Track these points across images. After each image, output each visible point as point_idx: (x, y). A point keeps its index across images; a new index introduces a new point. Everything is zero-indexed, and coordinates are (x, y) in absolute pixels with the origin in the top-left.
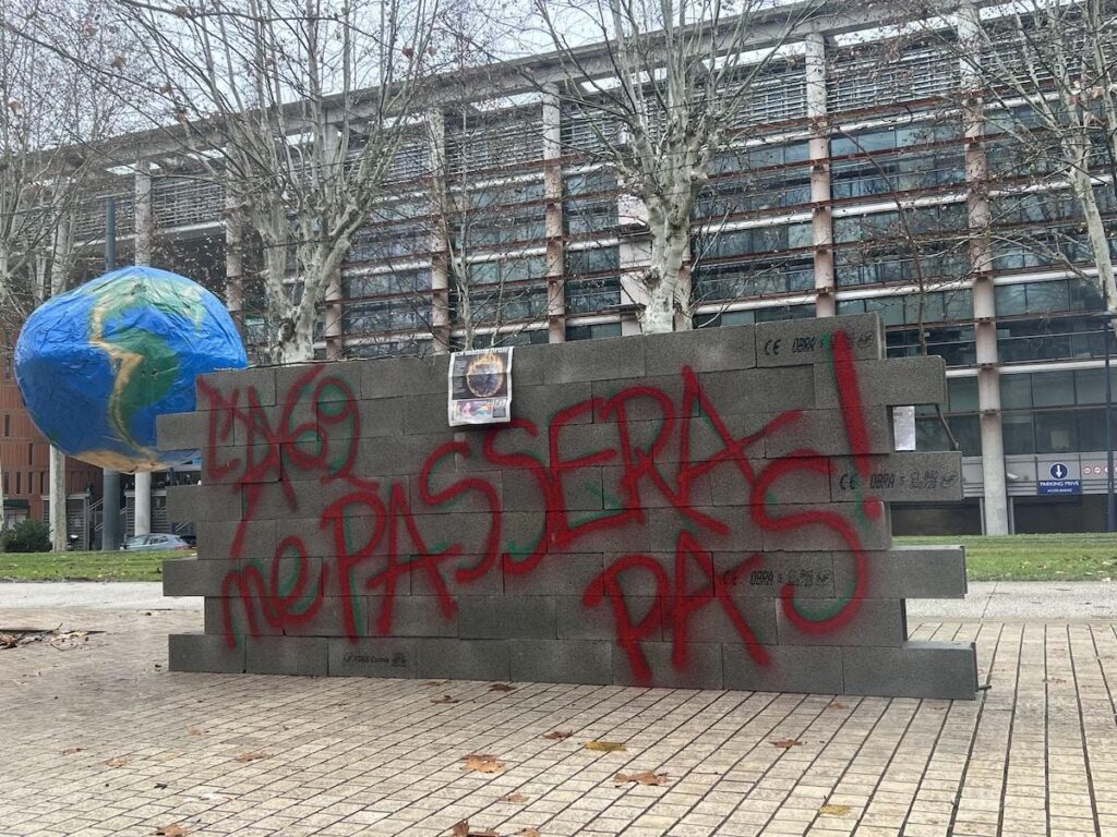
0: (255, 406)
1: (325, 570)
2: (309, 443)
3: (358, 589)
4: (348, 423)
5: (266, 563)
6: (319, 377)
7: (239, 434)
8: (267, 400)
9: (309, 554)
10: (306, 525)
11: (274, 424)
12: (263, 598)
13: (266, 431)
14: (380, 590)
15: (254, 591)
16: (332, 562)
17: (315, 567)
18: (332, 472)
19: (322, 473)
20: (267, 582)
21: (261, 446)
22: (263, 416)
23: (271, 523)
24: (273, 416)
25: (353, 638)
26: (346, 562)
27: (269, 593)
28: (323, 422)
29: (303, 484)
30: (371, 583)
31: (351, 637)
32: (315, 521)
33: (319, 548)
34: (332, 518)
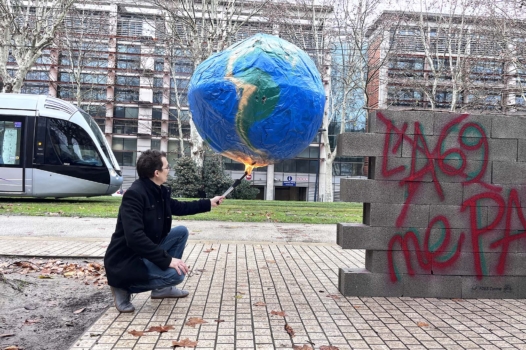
0: (419, 134)
1: (462, 236)
2: (455, 161)
3: (484, 248)
4: (481, 150)
5: (422, 230)
6: (464, 121)
7: (406, 151)
8: (427, 131)
9: (452, 226)
10: (451, 209)
11: (431, 146)
12: (418, 252)
13: (425, 150)
14: (499, 249)
15: (412, 247)
16: (467, 233)
17: (456, 235)
18: (468, 179)
19: (462, 179)
20: (422, 243)
21: (421, 160)
22: (424, 141)
23: (425, 206)
24: (431, 142)
25: (479, 276)
26: (477, 233)
27: (422, 249)
28: (464, 148)
29: (450, 185)
30: (493, 246)
31: (478, 276)
32: (456, 207)
33: (460, 224)
34: (469, 206)
